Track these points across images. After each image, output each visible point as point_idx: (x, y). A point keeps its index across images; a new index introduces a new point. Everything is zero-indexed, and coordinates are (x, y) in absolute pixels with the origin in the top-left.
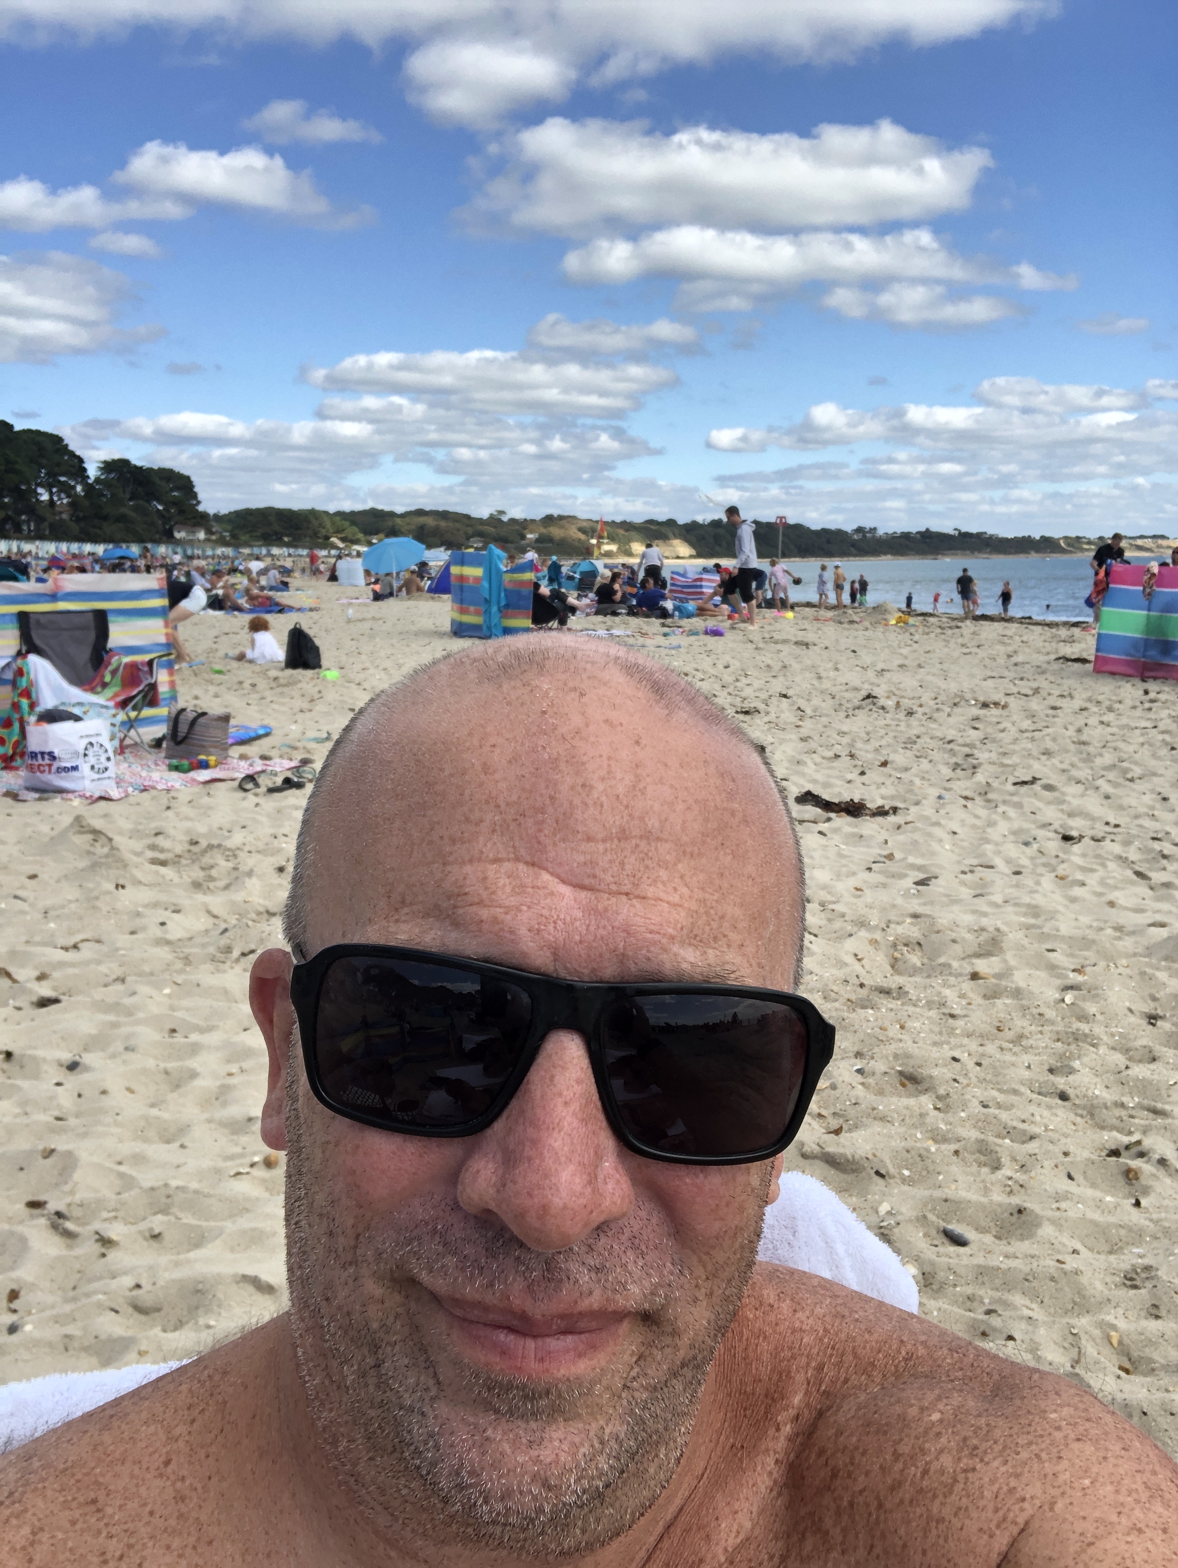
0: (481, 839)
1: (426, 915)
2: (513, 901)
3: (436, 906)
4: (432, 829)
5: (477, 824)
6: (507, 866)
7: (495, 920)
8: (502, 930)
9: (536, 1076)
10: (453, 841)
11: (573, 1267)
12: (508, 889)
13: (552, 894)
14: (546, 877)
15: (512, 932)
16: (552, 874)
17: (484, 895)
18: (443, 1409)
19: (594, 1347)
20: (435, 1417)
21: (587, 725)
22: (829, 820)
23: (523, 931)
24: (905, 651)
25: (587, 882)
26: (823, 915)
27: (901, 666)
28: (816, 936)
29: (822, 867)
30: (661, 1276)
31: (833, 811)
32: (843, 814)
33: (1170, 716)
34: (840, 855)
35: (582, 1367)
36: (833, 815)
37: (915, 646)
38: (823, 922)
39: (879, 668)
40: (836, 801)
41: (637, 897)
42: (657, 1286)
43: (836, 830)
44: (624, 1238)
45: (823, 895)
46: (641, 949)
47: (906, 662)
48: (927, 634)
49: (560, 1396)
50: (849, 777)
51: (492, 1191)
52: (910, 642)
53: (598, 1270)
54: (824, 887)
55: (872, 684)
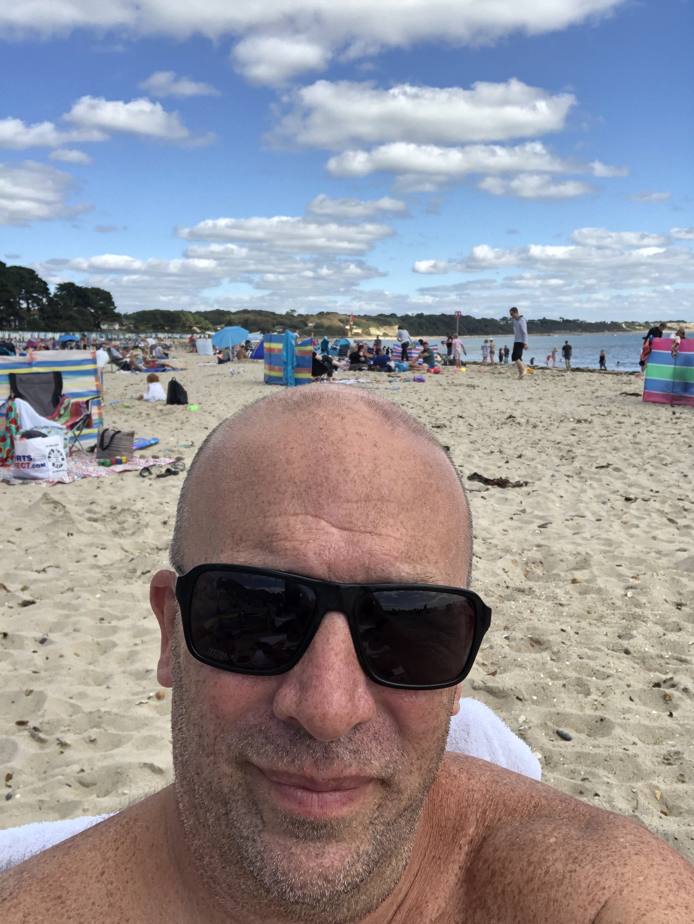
0: (286, 502)
1: (255, 547)
2: (305, 537)
3: (261, 542)
4: (257, 497)
5: (283, 494)
6: (301, 517)
7: (295, 549)
8: (299, 554)
9: (319, 638)
10: (270, 503)
11: (341, 750)
12: (302, 531)
13: (327, 533)
14: (323, 523)
15: (305, 555)
16: (327, 521)
17: (288, 534)
18: (266, 837)
19: (351, 800)
20: (262, 842)
21: (346, 436)
22: (487, 489)
23: (311, 554)
24: (532, 390)
25: (347, 526)
26: (484, 546)
27: (529, 399)
28: (480, 558)
29: (484, 518)
30: (391, 756)
31: (489, 484)
32: (496, 486)
33: (688, 427)
34: (495, 511)
35: (345, 811)
36: (490, 487)
37: (538, 387)
38: (485, 550)
39: (516, 400)
40: (492, 478)
41: (376, 534)
42: (389, 762)
43: (492, 496)
44: (370, 734)
45: (484, 534)
46: (379, 564)
47: (532, 396)
48: (545, 380)
49: (332, 827)
50: (499, 464)
51: (294, 706)
52: (534, 385)
53: (355, 752)
54: (485, 529)
55: (512, 409)
